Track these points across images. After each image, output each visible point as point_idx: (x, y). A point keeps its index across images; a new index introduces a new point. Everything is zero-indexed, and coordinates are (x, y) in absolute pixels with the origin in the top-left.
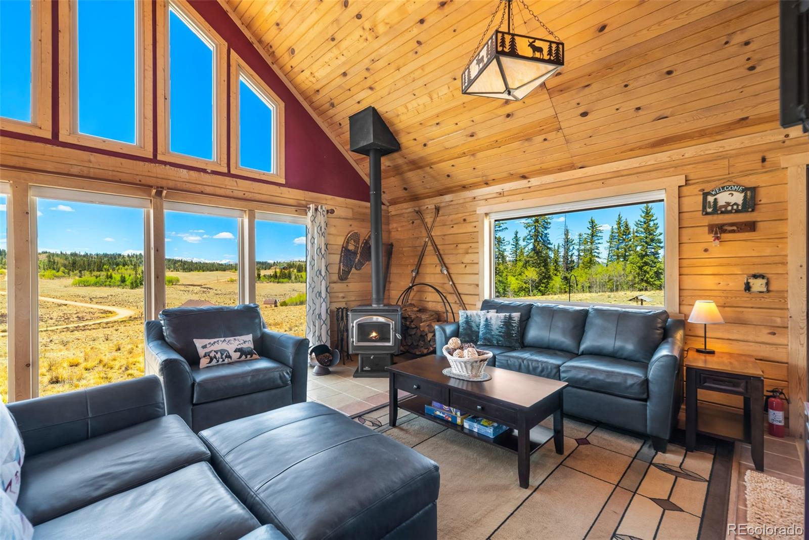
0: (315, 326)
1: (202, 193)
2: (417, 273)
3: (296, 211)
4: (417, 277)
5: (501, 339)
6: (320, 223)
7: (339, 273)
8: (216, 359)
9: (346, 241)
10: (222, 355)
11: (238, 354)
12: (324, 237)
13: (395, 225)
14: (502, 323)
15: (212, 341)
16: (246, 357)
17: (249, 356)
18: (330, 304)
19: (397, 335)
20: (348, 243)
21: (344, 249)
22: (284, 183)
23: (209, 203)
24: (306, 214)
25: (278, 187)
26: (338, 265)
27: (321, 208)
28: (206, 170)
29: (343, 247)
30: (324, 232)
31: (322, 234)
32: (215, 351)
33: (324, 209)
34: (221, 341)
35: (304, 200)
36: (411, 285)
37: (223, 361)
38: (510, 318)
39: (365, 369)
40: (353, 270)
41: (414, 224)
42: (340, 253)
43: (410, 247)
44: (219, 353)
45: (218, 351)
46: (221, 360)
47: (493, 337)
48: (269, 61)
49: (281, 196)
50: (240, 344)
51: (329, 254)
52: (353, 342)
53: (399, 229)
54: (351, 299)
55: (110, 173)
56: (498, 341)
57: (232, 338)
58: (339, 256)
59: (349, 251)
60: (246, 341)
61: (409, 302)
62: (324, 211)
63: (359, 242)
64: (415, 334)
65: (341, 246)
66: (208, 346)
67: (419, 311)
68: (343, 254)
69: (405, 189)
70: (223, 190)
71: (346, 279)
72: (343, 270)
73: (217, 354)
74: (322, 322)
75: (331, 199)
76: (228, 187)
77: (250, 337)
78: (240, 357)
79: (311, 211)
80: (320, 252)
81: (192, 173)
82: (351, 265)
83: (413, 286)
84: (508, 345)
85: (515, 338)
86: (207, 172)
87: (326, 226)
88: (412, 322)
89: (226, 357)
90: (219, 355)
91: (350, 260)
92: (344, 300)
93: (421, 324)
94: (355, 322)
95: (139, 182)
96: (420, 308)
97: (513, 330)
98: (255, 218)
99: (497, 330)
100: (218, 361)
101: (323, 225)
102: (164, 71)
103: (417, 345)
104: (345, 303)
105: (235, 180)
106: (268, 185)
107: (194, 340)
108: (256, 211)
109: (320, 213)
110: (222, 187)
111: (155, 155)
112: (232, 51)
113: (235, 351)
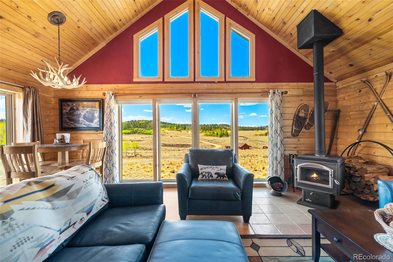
0: (273, 164)
1: (213, 93)
2: (365, 132)
3: (262, 95)
4: (364, 135)
6: (277, 101)
7: (292, 132)
8: (205, 176)
9: (298, 110)
10: (208, 175)
11: (216, 176)
12: (279, 109)
13: (342, 96)
15: (205, 166)
16: (220, 178)
17: (222, 178)
18: (284, 152)
19: (335, 181)
20: (299, 112)
21: (295, 116)
22: (255, 80)
23: (216, 98)
24: (268, 96)
25: (251, 84)
26: (291, 127)
27: (278, 91)
28: (215, 82)
29: (295, 115)
30: (279, 106)
31: (278, 107)
32: (205, 172)
33: (279, 91)
34: (209, 167)
35: (267, 88)
36: (357, 141)
37: (209, 178)
39: (307, 200)
40: (304, 130)
41: (361, 92)
42: (293, 119)
43: (357, 111)
44: (207, 174)
45: (207, 172)
46: (207, 177)
48: (246, 14)
49: (253, 88)
50: (218, 170)
51: (283, 120)
52: (297, 179)
53: (346, 98)
54: (302, 149)
55: (179, 90)
57: (215, 167)
58: (292, 121)
59: (300, 117)
60: (222, 169)
61: (356, 154)
62: (279, 93)
63: (308, 110)
64: (359, 182)
65: (294, 114)
66: (203, 169)
67: (367, 163)
68: (295, 119)
69: (351, 65)
70: (222, 90)
71: (297, 135)
72: (294, 130)
73: (206, 174)
74: (278, 162)
75: (286, 85)
76: (224, 88)
77: (225, 167)
78: (217, 178)
79: (270, 94)
80: (277, 118)
81: (209, 84)
82: (301, 127)
83: (360, 142)
86: (216, 83)
87: (281, 102)
88: (357, 171)
89: (210, 176)
90: (207, 175)
91: (301, 123)
92: (296, 149)
93: (365, 175)
94: (298, 166)
95: (189, 93)
96: (367, 160)
98: (238, 102)
100: (206, 178)
101: (279, 102)
102: (198, 40)
103: (363, 192)
104: (297, 151)
105: (228, 84)
106: (246, 83)
107: (198, 165)
108: (238, 98)
109: (277, 94)
110: (222, 88)
111: (195, 80)
112: (227, 18)
113: (215, 174)
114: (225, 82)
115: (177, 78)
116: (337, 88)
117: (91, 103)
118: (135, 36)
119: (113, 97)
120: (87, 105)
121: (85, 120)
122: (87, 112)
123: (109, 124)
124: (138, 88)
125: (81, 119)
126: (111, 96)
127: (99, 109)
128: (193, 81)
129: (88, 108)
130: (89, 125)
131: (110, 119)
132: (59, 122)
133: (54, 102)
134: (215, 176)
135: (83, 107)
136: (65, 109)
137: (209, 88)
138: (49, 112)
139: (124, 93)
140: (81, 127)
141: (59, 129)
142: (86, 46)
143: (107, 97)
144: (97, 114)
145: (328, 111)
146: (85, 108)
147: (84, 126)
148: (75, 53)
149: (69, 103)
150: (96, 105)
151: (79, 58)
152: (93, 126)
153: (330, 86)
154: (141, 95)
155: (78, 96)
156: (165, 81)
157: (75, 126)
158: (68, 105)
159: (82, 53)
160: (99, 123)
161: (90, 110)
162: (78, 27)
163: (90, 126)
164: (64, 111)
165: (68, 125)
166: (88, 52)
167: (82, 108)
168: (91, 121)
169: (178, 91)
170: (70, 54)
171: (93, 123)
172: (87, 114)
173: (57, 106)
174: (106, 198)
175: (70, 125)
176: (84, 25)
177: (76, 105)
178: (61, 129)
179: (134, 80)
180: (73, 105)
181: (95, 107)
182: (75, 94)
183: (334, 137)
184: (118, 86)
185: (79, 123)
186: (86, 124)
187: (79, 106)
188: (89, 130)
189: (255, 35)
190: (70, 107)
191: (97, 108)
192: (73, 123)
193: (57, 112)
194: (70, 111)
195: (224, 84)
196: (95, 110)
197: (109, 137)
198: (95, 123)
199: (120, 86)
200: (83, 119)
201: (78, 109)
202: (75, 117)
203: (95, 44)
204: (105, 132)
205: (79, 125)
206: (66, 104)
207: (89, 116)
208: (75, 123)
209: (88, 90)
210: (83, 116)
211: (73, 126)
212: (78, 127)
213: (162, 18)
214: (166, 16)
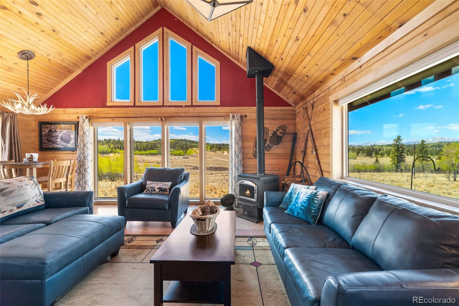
1: (180, 117)
2: (305, 153)
3: (225, 119)
5: (301, 212)
7: (253, 153)
8: (149, 190)
10: (152, 189)
11: (159, 190)
12: (238, 132)
13: (298, 120)
14: (307, 199)
15: (152, 182)
16: (162, 192)
17: (163, 192)
22: (219, 104)
23: (182, 121)
25: (215, 108)
26: (253, 148)
27: (237, 115)
28: (183, 106)
30: (238, 129)
34: (155, 183)
35: (229, 112)
37: (152, 192)
38: (315, 195)
39: (245, 214)
41: (304, 118)
42: (254, 141)
43: (302, 134)
44: (151, 188)
46: (151, 191)
47: (296, 209)
48: (210, 43)
49: (217, 112)
56: (298, 213)
57: (160, 183)
58: (254, 142)
60: (165, 185)
62: (238, 117)
63: (269, 133)
66: (150, 185)
69: (294, 93)
70: (188, 114)
72: (255, 151)
75: (248, 109)
76: (191, 112)
78: (159, 192)
79: (230, 118)
81: (176, 108)
84: (304, 219)
85: (313, 214)
87: (240, 125)
89: (153, 190)
90: (150, 189)
94: (239, 183)
95: (157, 116)
97: (314, 207)
98: (202, 125)
99: (301, 203)
100: (149, 192)
101: (238, 125)
102: (167, 67)
105: (194, 108)
106: (211, 107)
107: (148, 181)
108: (203, 122)
109: (236, 118)
110: (188, 112)
111: (163, 104)
112: (193, 46)
113: (158, 189)
114: (192, 106)
115: (147, 102)
116: (296, 112)
117: (67, 125)
118: (108, 63)
119: (87, 121)
120: (64, 127)
121: (62, 142)
122: (64, 134)
123: (82, 145)
124: (111, 112)
125: (59, 140)
126: (84, 119)
127: (74, 131)
128: (162, 105)
129: (65, 130)
130: (66, 145)
131: (83, 141)
132: (38, 143)
133: (34, 125)
134: (157, 191)
135: (61, 129)
136: (44, 131)
137: (176, 112)
138: (29, 134)
139: (98, 116)
140: (58, 147)
141: (38, 149)
142: (61, 74)
143: (81, 121)
144: (73, 136)
145: (288, 133)
146: (62, 130)
147: (62, 147)
148: (51, 80)
149: (48, 126)
150: (72, 127)
151: (56, 84)
152: (69, 146)
153: (289, 110)
154: (113, 118)
155: (56, 119)
156: (136, 105)
157: (53, 146)
158: (47, 128)
159: (59, 80)
160: (75, 144)
161: (67, 132)
162: (49, 60)
163: (66, 147)
164: (43, 133)
165: (47, 145)
166: (65, 79)
167: (59, 130)
168: (68, 142)
169: (148, 115)
170: (46, 82)
171: (69, 144)
172: (64, 135)
173: (37, 128)
174: (41, 201)
175: (49, 146)
176: (54, 57)
177: (54, 127)
178: (41, 149)
179: (108, 104)
180: (51, 127)
181: (71, 129)
182: (54, 117)
183: (292, 158)
184: (92, 110)
185: (57, 144)
186: (63, 145)
187: (57, 128)
188: (66, 150)
189: (219, 63)
190: (49, 129)
191: (73, 130)
192: (51, 144)
193: (37, 134)
194: (49, 133)
195: (190, 108)
196: (71, 132)
197: (82, 157)
198: (71, 145)
199: (95, 110)
200: (60, 140)
201: (56, 131)
202: (53, 139)
203: (70, 72)
204: (78, 152)
205: (57, 145)
206: (45, 127)
207: (66, 138)
208: (53, 144)
209: (65, 114)
210: (60, 138)
211: (51, 147)
212: (55, 147)
213: (133, 46)
214: (137, 45)
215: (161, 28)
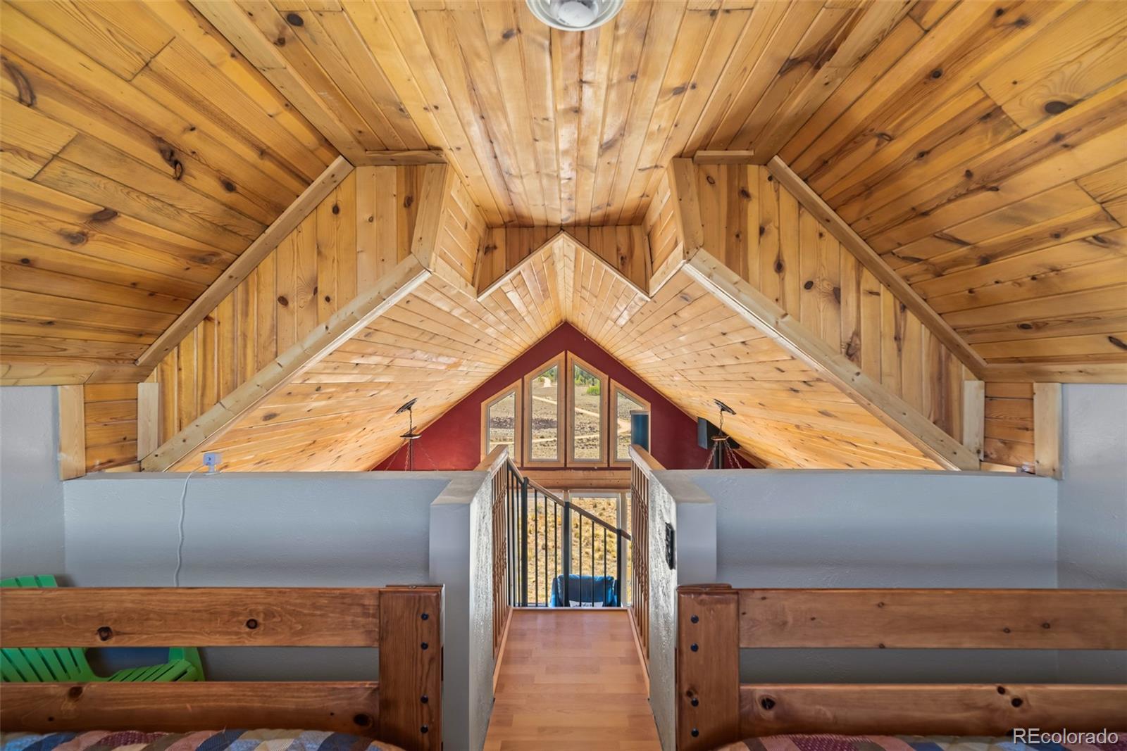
1: (591, 485)
70: (604, 481)
76: (608, 479)
105: (612, 471)
107: (570, 601)
110: (604, 478)
111: (566, 464)
112: (611, 379)
114: (609, 468)
118: (483, 404)
128: (564, 466)
137: (585, 479)
156: (525, 466)
189: (650, 404)
195: (607, 472)
213: (521, 380)
214: (526, 377)
215: (563, 353)
